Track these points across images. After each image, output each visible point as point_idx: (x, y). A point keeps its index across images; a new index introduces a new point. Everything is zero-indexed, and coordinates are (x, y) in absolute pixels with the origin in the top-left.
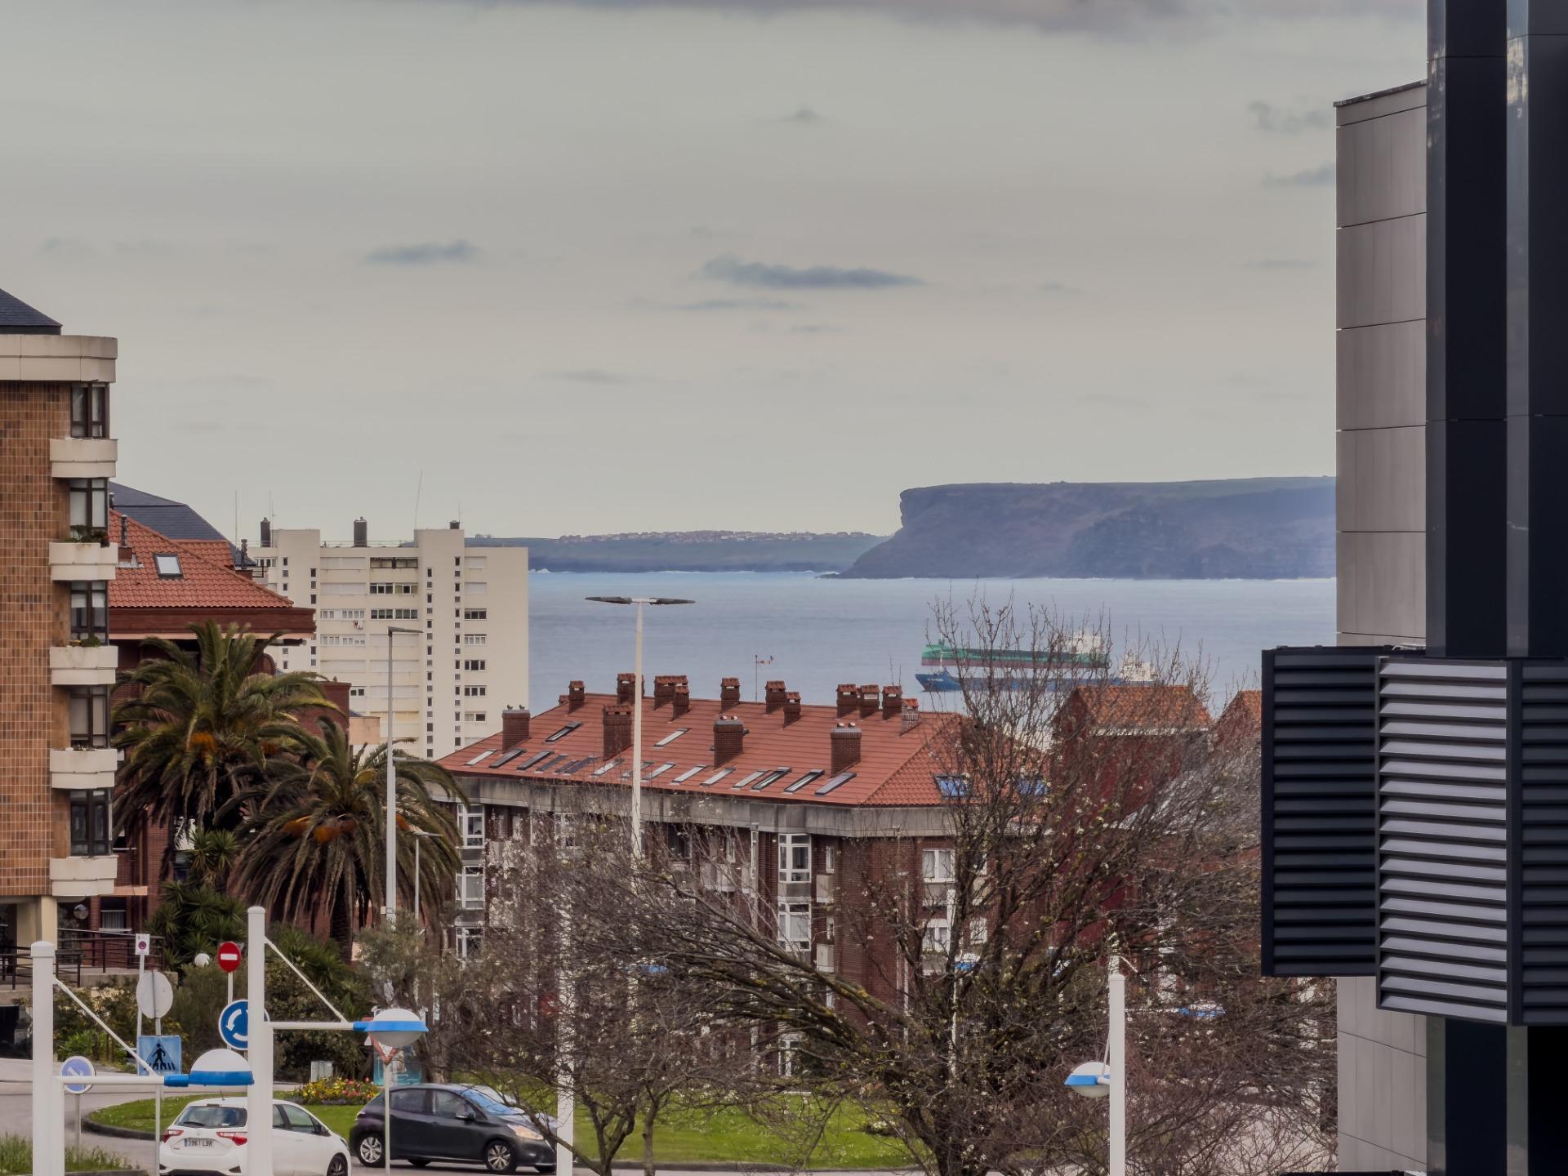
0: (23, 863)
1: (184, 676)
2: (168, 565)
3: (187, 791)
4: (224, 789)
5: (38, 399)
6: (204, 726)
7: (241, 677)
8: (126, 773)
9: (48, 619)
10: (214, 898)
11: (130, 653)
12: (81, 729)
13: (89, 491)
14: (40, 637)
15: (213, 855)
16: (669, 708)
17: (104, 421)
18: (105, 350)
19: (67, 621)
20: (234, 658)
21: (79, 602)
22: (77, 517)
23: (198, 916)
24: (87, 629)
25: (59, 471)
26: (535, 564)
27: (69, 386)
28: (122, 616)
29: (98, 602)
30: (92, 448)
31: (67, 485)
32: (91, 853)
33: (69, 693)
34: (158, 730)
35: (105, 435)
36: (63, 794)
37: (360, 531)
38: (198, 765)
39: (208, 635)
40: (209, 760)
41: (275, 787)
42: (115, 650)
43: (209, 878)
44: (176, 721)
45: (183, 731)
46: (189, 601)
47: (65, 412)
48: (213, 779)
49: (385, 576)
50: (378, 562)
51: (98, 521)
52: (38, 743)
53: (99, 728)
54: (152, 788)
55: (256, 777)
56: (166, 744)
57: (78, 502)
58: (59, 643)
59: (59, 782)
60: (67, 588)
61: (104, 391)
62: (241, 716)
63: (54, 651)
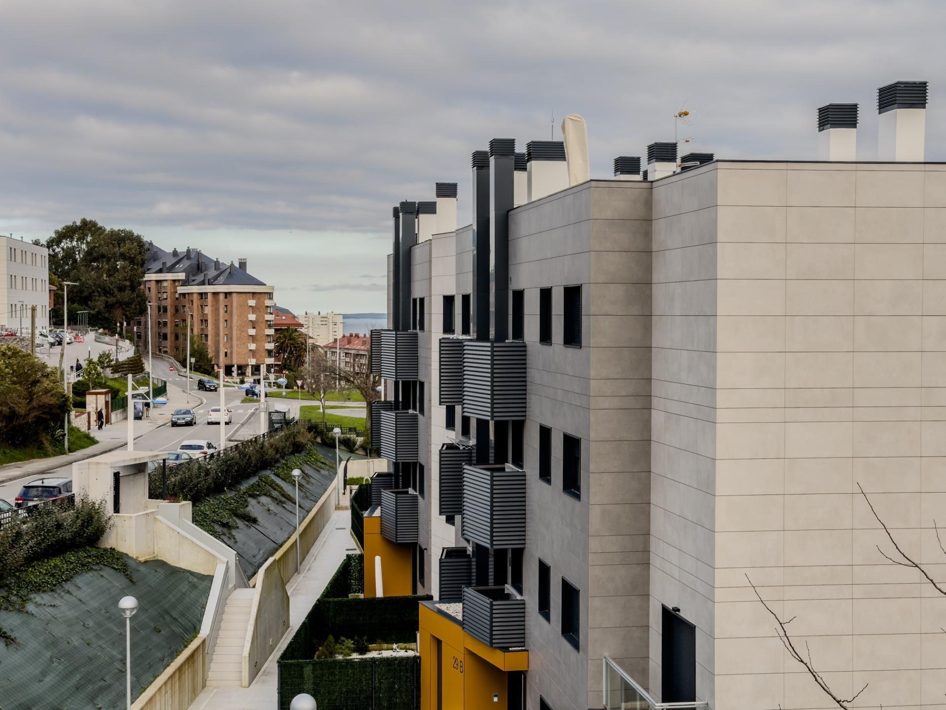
0: (262, 359)
1: (286, 333)
2: (284, 318)
3: (286, 349)
4: (291, 349)
5: (263, 295)
6: (288, 340)
7: (293, 333)
8: (276, 347)
9: (264, 325)
10: (289, 364)
11: (276, 330)
12: (269, 340)
13: (270, 307)
14: (263, 328)
15: (289, 358)
16: (356, 338)
17: (272, 298)
18: (273, 288)
19: (267, 325)
20: (292, 331)
21: (269, 323)
22: (269, 311)
23: (287, 366)
24: (270, 326)
25: (266, 305)
26: (344, 318)
27: (268, 293)
28: (276, 325)
29: (271, 323)
30: (271, 301)
31: (267, 307)
32: (270, 358)
33: (268, 335)
34: (282, 341)
35: (272, 300)
36: (267, 350)
37: (319, 313)
38: (287, 345)
39: (289, 327)
40: (289, 345)
41: (298, 349)
42: (274, 330)
43: (288, 361)
44: (285, 339)
45: (285, 341)
46: (287, 323)
47: (267, 296)
48: (289, 348)
49: (322, 319)
50: (322, 317)
51: (271, 312)
52: (263, 342)
53: (272, 340)
54: (281, 349)
55: (295, 347)
56: (283, 343)
57: (269, 309)
58: (266, 328)
59: (266, 348)
60: (267, 321)
61: (272, 293)
62: (293, 339)
63: (265, 330)
